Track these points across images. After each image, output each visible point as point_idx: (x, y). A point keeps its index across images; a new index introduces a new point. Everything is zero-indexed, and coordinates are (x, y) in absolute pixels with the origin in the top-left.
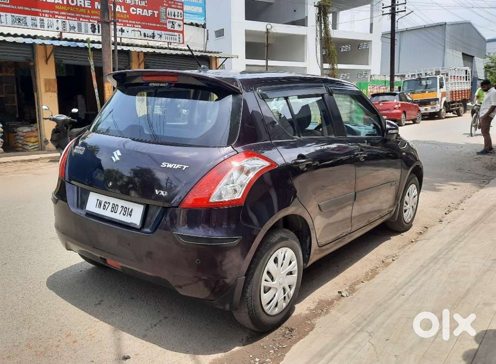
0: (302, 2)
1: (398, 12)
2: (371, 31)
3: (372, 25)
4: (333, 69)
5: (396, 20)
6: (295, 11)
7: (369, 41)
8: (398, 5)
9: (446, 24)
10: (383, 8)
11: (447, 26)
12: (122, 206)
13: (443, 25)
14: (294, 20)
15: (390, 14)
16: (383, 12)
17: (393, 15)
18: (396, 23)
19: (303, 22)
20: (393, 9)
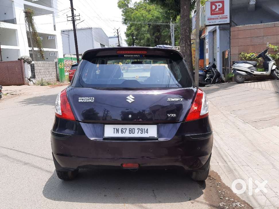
0: (11, 7)
1: (76, 20)
2: (55, 30)
3: (55, 26)
4: (41, 50)
5: (76, 24)
6: (5, 14)
7: (54, 35)
8: (75, 16)
9: (92, 28)
10: (67, 17)
11: (92, 29)
12: (138, 129)
13: (91, 29)
14: (6, 20)
15: (72, 21)
16: (67, 19)
17: (74, 21)
18: (76, 26)
19: (13, 21)
20: (73, 18)
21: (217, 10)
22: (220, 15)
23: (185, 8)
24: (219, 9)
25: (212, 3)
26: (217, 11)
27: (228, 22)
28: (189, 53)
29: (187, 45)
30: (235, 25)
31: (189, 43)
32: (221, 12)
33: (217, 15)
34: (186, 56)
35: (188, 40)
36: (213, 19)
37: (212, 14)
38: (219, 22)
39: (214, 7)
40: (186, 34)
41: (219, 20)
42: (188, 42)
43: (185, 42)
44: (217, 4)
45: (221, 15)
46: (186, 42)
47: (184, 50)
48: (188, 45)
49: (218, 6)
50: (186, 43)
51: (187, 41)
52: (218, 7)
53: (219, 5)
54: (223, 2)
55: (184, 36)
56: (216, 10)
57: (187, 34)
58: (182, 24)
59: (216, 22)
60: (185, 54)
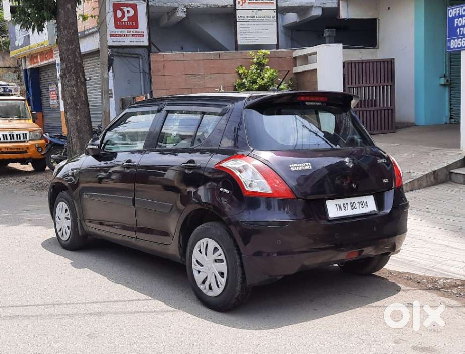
12: (358, 202)
21: (126, 19)
22: (132, 30)
23: (68, 8)
24: (128, 17)
25: (117, 7)
26: (125, 22)
27: (146, 43)
28: (84, 98)
29: (79, 84)
30: (157, 51)
31: (82, 80)
32: (133, 23)
33: (126, 30)
34: (79, 105)
35: (81, 74)
36: (120, 36)
37: (117, 26)
38: (131, 42)
39: (119, 14)
40: (76, 60)
41: (131, 39)
42: (81, 76)
43: (75, 77)
44: (126, 9)
45: (134, 30)
46: (78, 77)
47: (75, 93)
48: (82, 83)
49: (126, 12)
50: (77, 79)
51: (79, 74)
52: (127, 15)
53: (129, 12)
54: (134, 7)
55: (72, 65)
56: (124, 20)
57: (78, 60)
58: (66, 40)
59: (125, 42)
60: (76, 101)
